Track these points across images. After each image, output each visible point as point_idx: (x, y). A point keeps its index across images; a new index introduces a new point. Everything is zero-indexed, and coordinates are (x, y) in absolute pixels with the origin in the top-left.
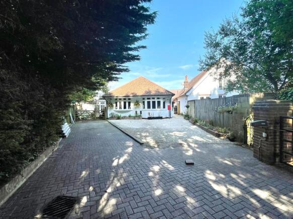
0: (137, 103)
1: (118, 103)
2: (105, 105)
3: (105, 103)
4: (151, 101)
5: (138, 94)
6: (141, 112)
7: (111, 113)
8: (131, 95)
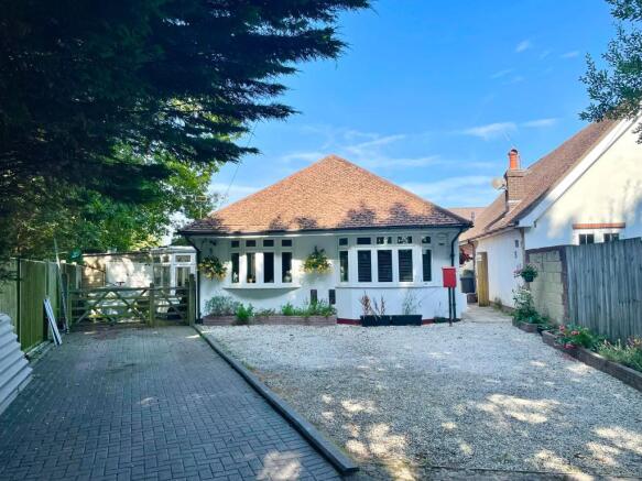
0: (316, 261)
1: (243, 260)
2: (192, 265)
3: (193, 256)
4: (374, 249)
5: (321, 224)
6: (332, 294)
7: (215, 300)
8: (295, 227)
